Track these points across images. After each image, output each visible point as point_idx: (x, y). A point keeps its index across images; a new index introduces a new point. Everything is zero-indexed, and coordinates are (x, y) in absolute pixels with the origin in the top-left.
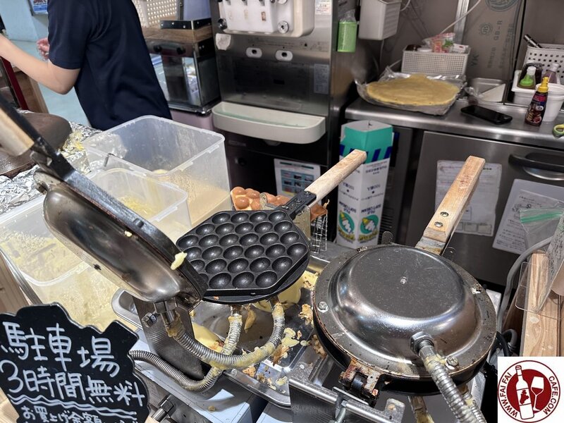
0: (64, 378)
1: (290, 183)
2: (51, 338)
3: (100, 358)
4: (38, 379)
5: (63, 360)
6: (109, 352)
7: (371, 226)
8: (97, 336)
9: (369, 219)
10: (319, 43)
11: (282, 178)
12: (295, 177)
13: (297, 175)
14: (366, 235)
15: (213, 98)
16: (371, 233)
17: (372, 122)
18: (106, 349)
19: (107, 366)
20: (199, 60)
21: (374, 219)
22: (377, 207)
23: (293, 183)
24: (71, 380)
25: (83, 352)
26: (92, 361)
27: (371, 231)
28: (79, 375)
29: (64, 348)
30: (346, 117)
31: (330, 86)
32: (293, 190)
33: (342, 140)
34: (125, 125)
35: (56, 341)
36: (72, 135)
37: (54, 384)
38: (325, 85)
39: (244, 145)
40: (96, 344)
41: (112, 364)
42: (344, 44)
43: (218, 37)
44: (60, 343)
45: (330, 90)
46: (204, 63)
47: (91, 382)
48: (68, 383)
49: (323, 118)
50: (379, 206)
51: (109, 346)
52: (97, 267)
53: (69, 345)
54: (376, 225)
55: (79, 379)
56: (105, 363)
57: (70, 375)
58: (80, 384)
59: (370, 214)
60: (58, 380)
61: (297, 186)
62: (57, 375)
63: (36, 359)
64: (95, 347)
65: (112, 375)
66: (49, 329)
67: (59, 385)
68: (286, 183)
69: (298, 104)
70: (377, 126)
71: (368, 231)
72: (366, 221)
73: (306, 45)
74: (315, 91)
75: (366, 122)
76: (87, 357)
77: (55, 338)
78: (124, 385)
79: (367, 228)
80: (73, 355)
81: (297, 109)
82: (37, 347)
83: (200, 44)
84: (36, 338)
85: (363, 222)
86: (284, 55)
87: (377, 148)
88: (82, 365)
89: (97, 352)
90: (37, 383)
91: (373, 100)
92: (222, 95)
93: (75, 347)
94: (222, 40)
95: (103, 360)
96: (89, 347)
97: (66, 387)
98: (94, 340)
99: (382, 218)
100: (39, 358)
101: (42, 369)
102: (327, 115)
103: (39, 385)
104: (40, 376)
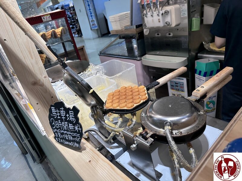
0: (64, 124)
1: (174, 86)
2: (61, 111)
3: (71, 117)
4: (59, 124)
5: (63, 118)
6: (73, 115)
7: (211, 105)
8: (71, 110)
9: (210, 102)
10: (183, 28)
11: (170, 84)
12: (176, 83)
13: (176, 82)
14: (209, 110)
15: (143, 53)
16: (212, 109)
17: (210, 59)
18: (72, 114)
19: (73, 119)
20: (138, 40)
21: (213, 102)
22: (214, 97)
23: (175, 86)
24: (65, 124)
25: (68, 115)
26: (70, 118)
27: (211, 108)
28: (67, 123)
29: (64, 114)
30: (198, 57)
31: (189, 45)
32: (175, 89)
33: (195, 67)
34: (105, 63)
35: (62, 112)
36: (89, 67)
37: (62, 125)
38: (187, 45)
39: (155, 71)
40: (70, 113)
41: (74, 119)
42: (194, 27)
43: (145, 30)
44: (63, 113)
45: (189, 46)
46: (140, 41)
47: (69, 125)
48: (65, 125)
49: (186, 58)
50: (215, 96)
51: (73, 113)
52: (76, 95)
53: (65, 113)
54: (214, 105)
55: (67, 124)
56: (72, 119)
57: (65, 123)
58: (67, 125)
59: (210, 100)
60: (63, 124)
61: (177, 87)
62: (62, 123)
63: (58, 118)
64: (70, 114)
65: (74, 123)
66: (61, 109)
67: (63, 126)
68: (172, 86)
69: (176, 53)
70: (212, 60)
71: (210, 108)
72: (208, 103)
73: (178, 30)
74: (183, 47)
75: (208, 59)
76: (69, 117)
77: (62, 111)
78: (77, 125)
79: (209, 106)
80: (66, 116)
81: (175, 55)
82: (58, 114)
83: (139, 33)
84: (58, 111)
85: (207, 103)
86: (170, 34)
87: (212, 70)
88: (68, 120)
89: (71, 115)
90: (58, 125)
91: (212, 50)
92: (146, 52)
93: (66, 114)
94: (146, 31)
95: (72, 118)
96: (69, 114)
97: (64, 126)
98: (70, 112)
99: (217, 102)
100: (59, 117)
101: (59, 121)
102: (188, 57)
103: (59, 126)
104: (59, 123)
